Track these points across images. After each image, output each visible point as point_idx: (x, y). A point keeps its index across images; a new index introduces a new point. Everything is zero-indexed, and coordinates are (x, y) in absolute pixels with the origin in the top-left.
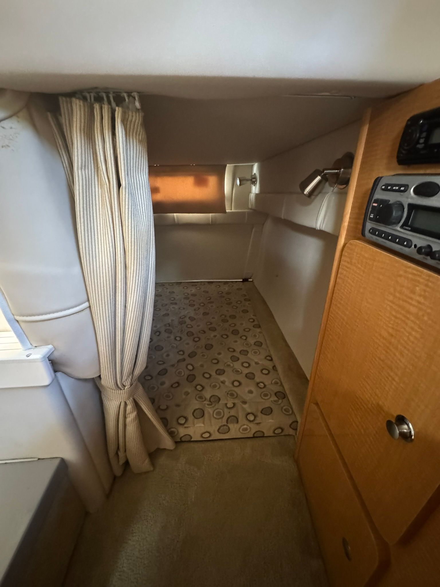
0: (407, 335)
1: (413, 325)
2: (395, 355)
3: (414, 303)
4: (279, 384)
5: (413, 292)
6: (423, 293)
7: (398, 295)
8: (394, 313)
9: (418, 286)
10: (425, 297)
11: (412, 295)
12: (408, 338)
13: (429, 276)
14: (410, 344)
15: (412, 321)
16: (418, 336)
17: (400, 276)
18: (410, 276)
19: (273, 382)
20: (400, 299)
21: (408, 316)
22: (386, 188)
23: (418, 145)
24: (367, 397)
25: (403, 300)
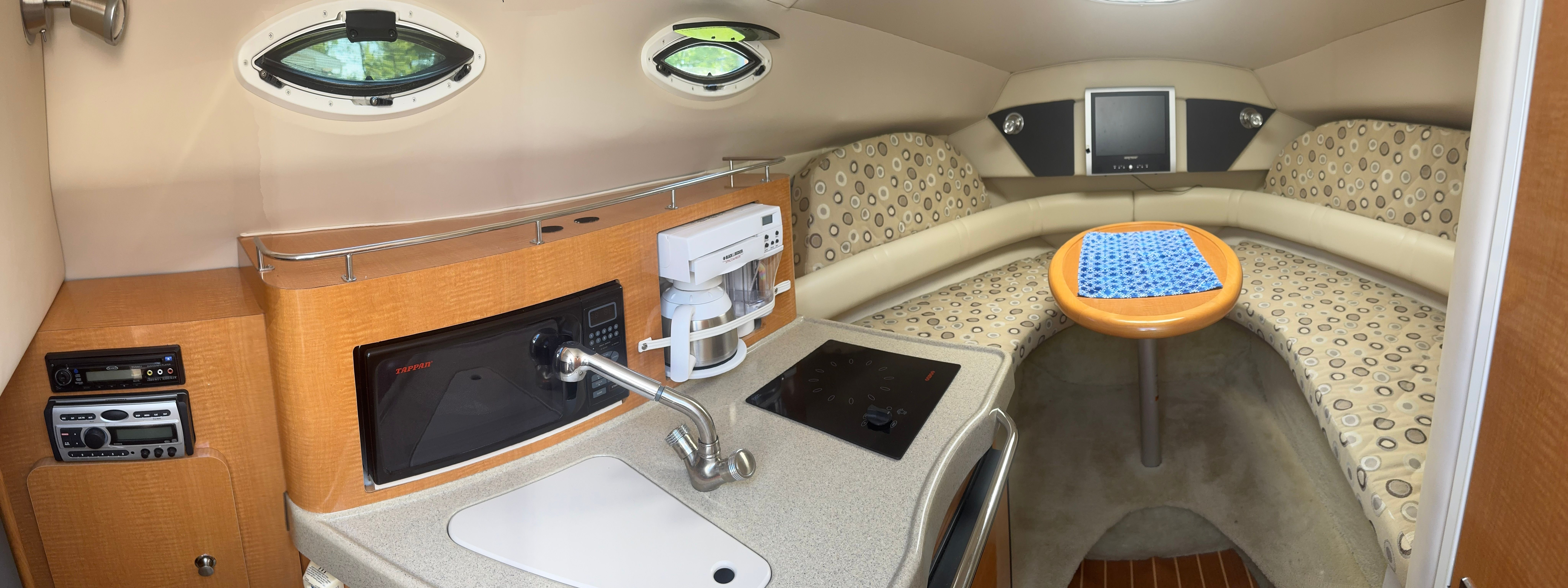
1: (161, 499)
3: (150, 486)
6: (153, 476)
10: (157, 478)
12: (164, 510)
13: (150, 464)
17: (125, 474)
18: (134, 471)
20: (136, 490)
21: (152, 496)
22: (68, 417)
23: (76, 383)
24: (159, 579)
25: (140, 489)
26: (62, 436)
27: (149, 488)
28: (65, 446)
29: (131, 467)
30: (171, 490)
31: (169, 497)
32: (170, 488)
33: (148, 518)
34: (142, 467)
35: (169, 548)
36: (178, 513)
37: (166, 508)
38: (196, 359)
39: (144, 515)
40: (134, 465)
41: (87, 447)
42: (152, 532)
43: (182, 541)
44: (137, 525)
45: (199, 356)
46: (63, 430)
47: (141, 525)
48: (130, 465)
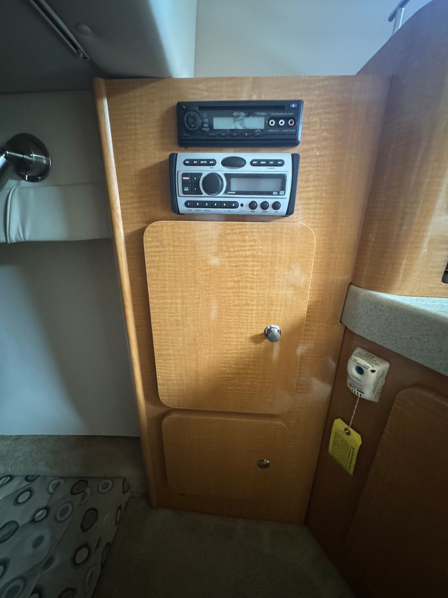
0: (251, 272)
1: (253, 264)
2: (246, 293)
3: (247, 248)
4: (62, 481)
5: (244, 241)
6: (251, 239)
7: (231, 249)
8: (233, 264)
9: (246, 235)
10: (254, 241)
11: (244, 244)
12: (253, 274)
13: (252, 225)
14: (256, 277)
15: (251, 261)
16: (259, 268)
17: (228, 234)
18: (237, 231)
19: (51, 490)
20: (234, 251)
21: (247, 259)
22: (191, 163)
23: (203, 129)
24: (234, 343)
25: (238, 251)
26: (183, 180)
27: (245, 250)
28: (184, 193)
29: (236, 227)
30: (264, 254)
31: (260, 262)
32: (262, 253)
33: (238, 281)
34: (244, 228)
35: (248, 313)
36: (264, 280)
37: (255, 273)
38: (313, 122)
39: (236, 279)
40: (238, 225)
41: (204, 194)
42: (239, 296)
43: (260, 308)
44: (228, 288)
45: (317, 119)
46: (184, 175)
47: (232, 288)
48: (235, 225)
